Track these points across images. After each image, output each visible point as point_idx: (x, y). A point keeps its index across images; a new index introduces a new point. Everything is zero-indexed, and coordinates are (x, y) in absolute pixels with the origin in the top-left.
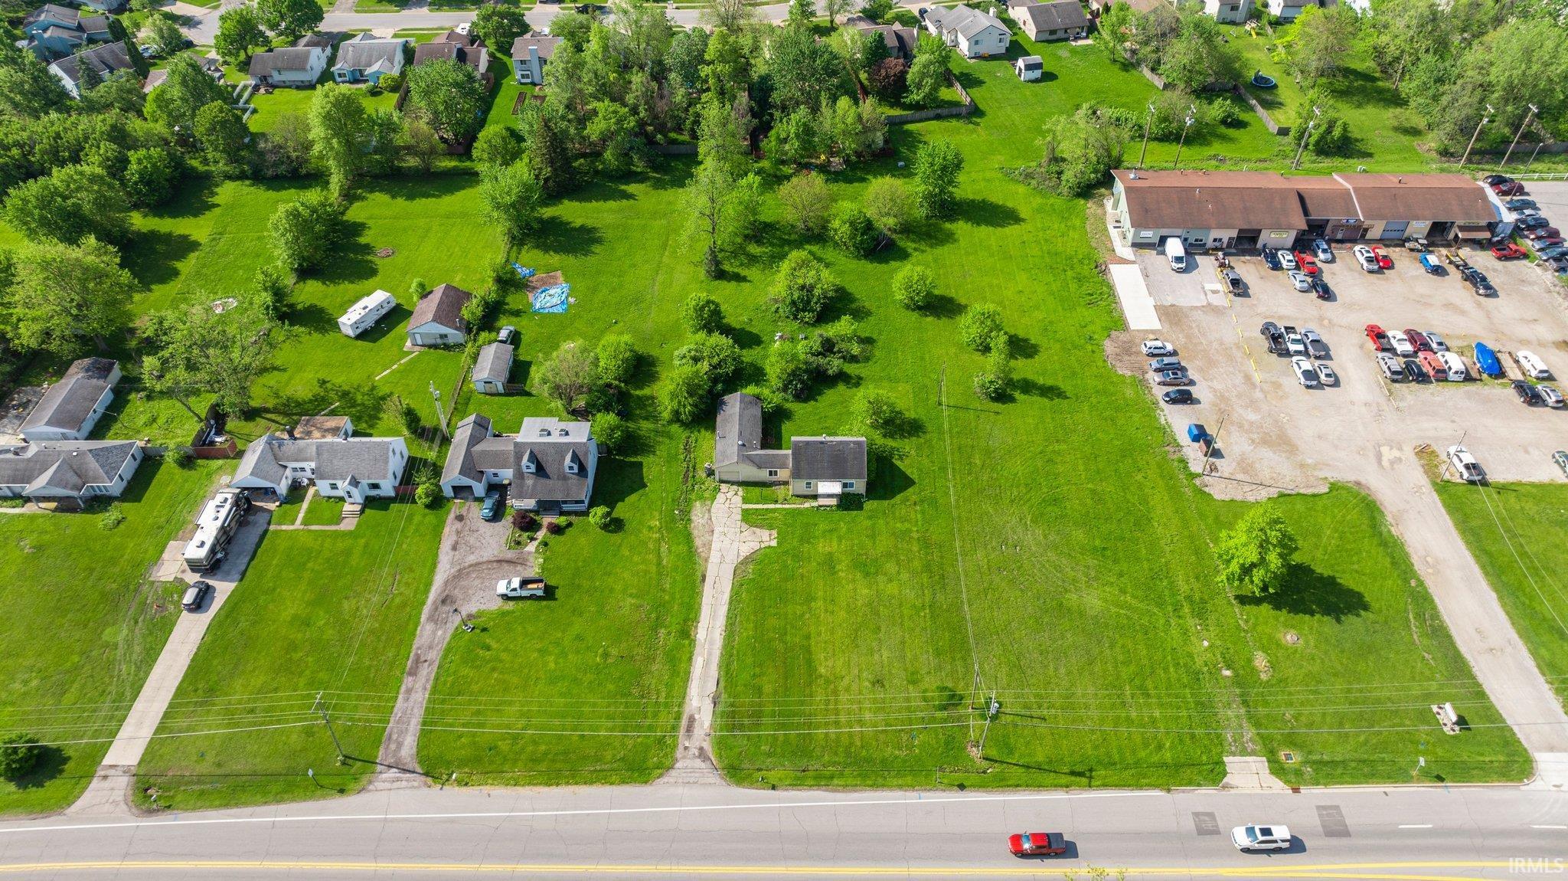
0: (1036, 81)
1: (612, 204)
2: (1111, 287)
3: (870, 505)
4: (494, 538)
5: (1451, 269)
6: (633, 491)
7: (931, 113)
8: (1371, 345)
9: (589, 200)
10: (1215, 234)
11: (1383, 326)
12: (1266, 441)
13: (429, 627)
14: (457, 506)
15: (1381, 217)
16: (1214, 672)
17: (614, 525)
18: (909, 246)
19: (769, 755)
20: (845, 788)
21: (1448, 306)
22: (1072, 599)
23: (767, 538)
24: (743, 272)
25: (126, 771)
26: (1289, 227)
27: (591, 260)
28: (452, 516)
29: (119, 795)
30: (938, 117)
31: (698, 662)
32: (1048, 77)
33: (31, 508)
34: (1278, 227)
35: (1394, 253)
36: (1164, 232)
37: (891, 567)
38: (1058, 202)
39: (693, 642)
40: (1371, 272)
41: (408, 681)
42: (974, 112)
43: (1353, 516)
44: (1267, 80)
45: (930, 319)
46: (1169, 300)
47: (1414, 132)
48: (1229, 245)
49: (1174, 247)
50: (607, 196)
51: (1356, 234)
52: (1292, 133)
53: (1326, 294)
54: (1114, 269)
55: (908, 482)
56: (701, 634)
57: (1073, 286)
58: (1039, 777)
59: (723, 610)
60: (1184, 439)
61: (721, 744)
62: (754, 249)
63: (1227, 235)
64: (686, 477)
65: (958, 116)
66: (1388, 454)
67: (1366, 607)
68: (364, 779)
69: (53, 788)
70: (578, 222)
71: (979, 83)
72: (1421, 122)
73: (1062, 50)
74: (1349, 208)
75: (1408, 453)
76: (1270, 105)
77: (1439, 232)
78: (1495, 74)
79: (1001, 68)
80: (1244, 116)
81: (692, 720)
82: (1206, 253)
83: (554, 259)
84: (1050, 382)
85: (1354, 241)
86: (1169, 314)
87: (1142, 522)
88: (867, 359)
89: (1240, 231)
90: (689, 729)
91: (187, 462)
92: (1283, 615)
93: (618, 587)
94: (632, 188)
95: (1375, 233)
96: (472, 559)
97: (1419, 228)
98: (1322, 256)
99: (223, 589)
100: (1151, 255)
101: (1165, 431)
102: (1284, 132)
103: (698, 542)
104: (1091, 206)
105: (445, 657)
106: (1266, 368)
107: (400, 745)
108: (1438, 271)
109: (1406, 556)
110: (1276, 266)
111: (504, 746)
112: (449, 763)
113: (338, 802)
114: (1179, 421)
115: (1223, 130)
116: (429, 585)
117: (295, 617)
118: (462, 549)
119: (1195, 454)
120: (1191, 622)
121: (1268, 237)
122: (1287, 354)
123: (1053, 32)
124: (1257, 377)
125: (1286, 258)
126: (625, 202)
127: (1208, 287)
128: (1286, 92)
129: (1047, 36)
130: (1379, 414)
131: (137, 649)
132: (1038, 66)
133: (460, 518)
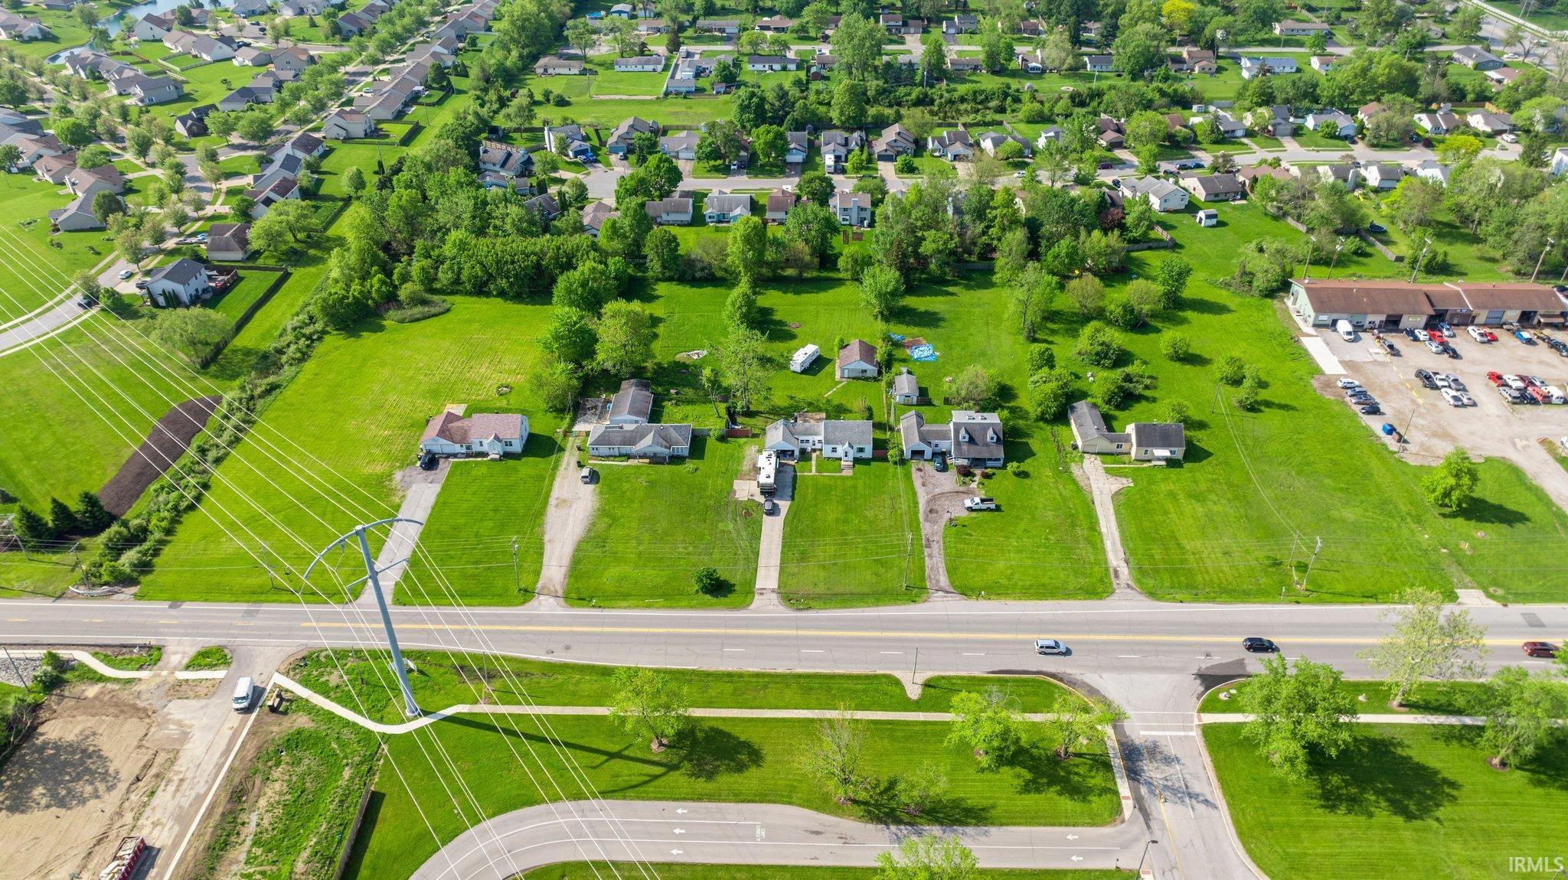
0: (1213, 226)
1: (940, 298)
2: (1306, 350)
3: (1186, 465)
4: (949, 481)
5: (1539, 341)
6: (1027, 457)
7: (1146, 245)
8: (1494, 385)
9: (924, 295)
10: (1371, 318)
11: (1499, 372)
12: (1435, 435)
13: (928, 525)
14: (914, 465)
15: (1485, 307)
16: (1435, 550)
17: (1024, 475)
18: (1160, 325)
19: (1172, 587)
20: (1225, 603)
21: (1541, 362)
22: (1334, 513)
23: (1126, 483)
24: (1050, 339)
25: (773, 591)
26: (1422, 313)
27: (940, 330)
28: (913, 469)
29: (776, 602)
30: (1150, 248)
31: (1108, 545)
32: (1221, 224)
33: (631, 462)
34: (1414, 313)
35: (1497, 332)
36: (1335, 316)
37: (1213, 497)
38: (1253, 301)
39: (1100, 533)
40: (1483, 343)
41: (926, 551)
42: (1174, 246)
43: (1505, 474)
44: (1379, 228)
45: (1188, 367)
46: (1348, 358)
47: (1493, 260)
48: (1380, 327)
49: (1344, 326)
50: (937, 294)
51: (1467, 320)
52: (1406, 261)
53: (1455, 355)
54: (1304, 340)
55: (1207, 454)
56: (1104, 530)
57: (1279, 350)
58: (1345, 599)
59: (1113, 518)
60: (1382, 434)
61: (1138, 581)
62: (1050, 325)
63: (1379, 318)
64: (1059, 450)
65: (1165, 248)
66: (1520, 443)
67: (1527, 519)
68: (924, 597)
69: (732, 598)
70: (922, 309)
71: (1173, 227)
72: (1498, 254)
73: (1224, 206)
74: (1463, 303)
75: (1534, 442)
76: (1387, 242)
77: (1526, 318)
78: (1550, 219)
79: (1186, 218)
80: (1369, 250)
81: (1116, 572)
82: (1365, 331)
83: (915, 330)
84: (1283, 402)
85: (1467, 325)
86: (1347, 364)
87: (1367, 475)
88: (1155, 388)
89: (1389, 316)
90: (1117, 575)
91: (722, 439)
92: (1473, 523)
93: (1040, 506)
94: (951, 289)
95: (1481, 318)
96: (937, 491)
97: (1512, 315)
98: (1446, 333)
99: (784, 505)
100: (1328, 332)
101: (1367, 428)
102: (1400, 259)
103: (1082, 484)
104: (1276, 303)
105: (945, 537)
106: (1423, 397)
107: (938, 581)
108: (1529, 342)
109: (1546, 496)
110: (1416, 339)
111: (1003, 581)
112: (972, 590)
113: (913, 606)
114: (1375, 424)
115: (1355, 258)
116: (916, 504)
117: (837, 520)
118: (930, 486)
119: (1391, 442)
120: (1414, 526)
121: (1407, 322)
122: (1437, 388)
123: (1217, 195)
124: (1420, 401)
125: (1422, 334)
126: (949, 298)
127: (1372, 350)
128: (1394, 233)
129: (1212, 198)
130: (1508, 422)
131: (744, 533)
132: (1214, 216)
133: (920, 470)
